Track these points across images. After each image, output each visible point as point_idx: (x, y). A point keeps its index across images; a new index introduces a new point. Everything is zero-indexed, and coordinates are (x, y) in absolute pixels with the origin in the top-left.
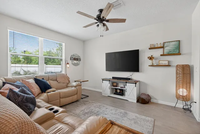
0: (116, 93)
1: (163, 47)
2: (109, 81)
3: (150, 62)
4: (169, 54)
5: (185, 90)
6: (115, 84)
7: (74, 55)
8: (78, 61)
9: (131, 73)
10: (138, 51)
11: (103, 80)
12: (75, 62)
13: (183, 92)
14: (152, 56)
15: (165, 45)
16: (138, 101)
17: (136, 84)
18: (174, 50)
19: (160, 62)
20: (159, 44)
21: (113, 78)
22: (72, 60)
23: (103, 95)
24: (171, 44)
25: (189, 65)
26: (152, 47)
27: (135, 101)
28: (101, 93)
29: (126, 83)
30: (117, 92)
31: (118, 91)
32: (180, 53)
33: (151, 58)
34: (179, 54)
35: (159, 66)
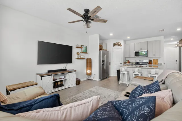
1: (82, 48)
2: (52, 75)
3: (77, 56)
4: (84, 53)
9: (66, 64)
10: (72, 47)
11: (41, 77)
13: (89, 71)
17: (75, 72)
18: (85, 50)
19: (81, 56)
20: (80, 45)
24: (84, 47)
25: (91, 59)
27: (75, 85)
29: (69, 73)
30: (58, 85)
31: (59, 83)
33: (78, 53)
34: (86, 53)
35: (80, 59)
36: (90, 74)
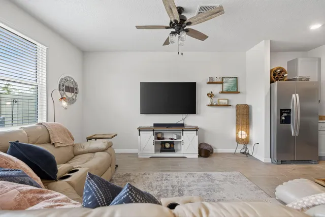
0: (164, 149)
1: (222, 83)
2: (153, 131)
3: (208, 101)
4: (228, 92)
5: (243, 132)
6: (159, 135)
7: (66, 79)
8: (73, 94)
9: (184, 116)
10: (195, 84)
11: (139, 131)
12: (69, 95)
13: (242, 135)
14: (212, 92)
15: (224, 81)
16: (200, 155)
17: (197, 131)
18: (233, 87)
19: (220, 101)
20: (218, 77)
21: (155, 125)
22: (63, 90)
23: (139, 157)
24: (230, 80)
25: (248, 105)
26: (211, 81)
27: (197, 156)
28: (136, 155)
29: (183, 131)
30: (165, 147)
31: (168, 146)
32: (239, 91)
33: (211, 95)
34: (237, 92)
35: (217, 105)
36: (246, 142)
